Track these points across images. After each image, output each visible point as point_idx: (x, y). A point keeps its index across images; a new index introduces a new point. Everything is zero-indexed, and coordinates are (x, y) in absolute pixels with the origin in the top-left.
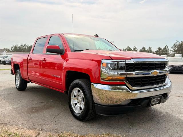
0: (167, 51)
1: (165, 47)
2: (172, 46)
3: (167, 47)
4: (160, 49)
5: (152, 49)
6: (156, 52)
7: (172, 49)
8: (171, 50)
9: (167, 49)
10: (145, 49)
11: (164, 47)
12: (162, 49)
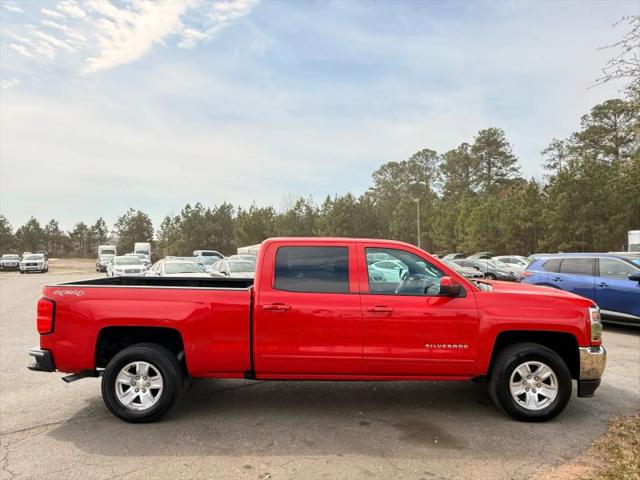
0: (101, 232)
1: (99, 222)
2: (116, 221)
3: (104, 223)
4: (82, 227)
5: (59, 225)
6: (71, 235)
7: (116, 230)
8: (113, 232)
9: (103, 228)
10: (38, 225)
11: (94, 223)
12: (89, 227)
